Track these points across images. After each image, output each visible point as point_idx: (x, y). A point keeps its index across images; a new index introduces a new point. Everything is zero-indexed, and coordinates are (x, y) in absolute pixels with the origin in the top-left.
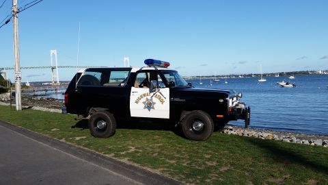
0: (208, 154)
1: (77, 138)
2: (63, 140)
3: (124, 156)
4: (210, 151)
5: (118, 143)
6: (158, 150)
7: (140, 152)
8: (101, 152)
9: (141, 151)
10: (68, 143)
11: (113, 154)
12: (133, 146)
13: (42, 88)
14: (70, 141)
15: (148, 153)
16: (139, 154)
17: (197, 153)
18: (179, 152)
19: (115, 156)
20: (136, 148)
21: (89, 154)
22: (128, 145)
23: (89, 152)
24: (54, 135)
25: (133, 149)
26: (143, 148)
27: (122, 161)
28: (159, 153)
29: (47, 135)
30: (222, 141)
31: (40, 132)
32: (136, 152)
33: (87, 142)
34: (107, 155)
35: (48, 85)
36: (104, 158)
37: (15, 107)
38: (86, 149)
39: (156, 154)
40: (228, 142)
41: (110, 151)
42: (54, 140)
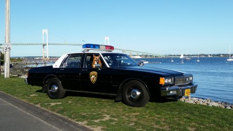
0: (192, 127)
1: (53, 104)
2: (38, 106)
3: (98, 124)
4: (194, 124)
5: (93, 110)
6: (135, 120)
7: (116, 121)
8: (74, 118)
9: (116, 119)
10: (42, 108)
11: (86, 122)
12: (108, 115)
13: (33, 62)
14: (45, 106)
15: (124, 123)
16: (114, 123)
17: (179, 124)
18: (157, 123)
19: (88, 125)
20: (111, 116)
21: (61, 121)
22: (103, 112)
23: (61, 118)
24: (31, 100)
25: (108, 118)
26: (118, 116)
27: (94, 129)
28: (136, 123)
29: (24, 100)
30: (205, 113)
31: (19, 97)
32: (111, 121)
33: (62, 108)
34: (80, 123)
35: (39, 60)
36: (76, 125)
37: (4, 75)
38: (59, 115)
39: (133, 124)
40: (212, 114)
41: (84, 118)
42: (30, 105)
